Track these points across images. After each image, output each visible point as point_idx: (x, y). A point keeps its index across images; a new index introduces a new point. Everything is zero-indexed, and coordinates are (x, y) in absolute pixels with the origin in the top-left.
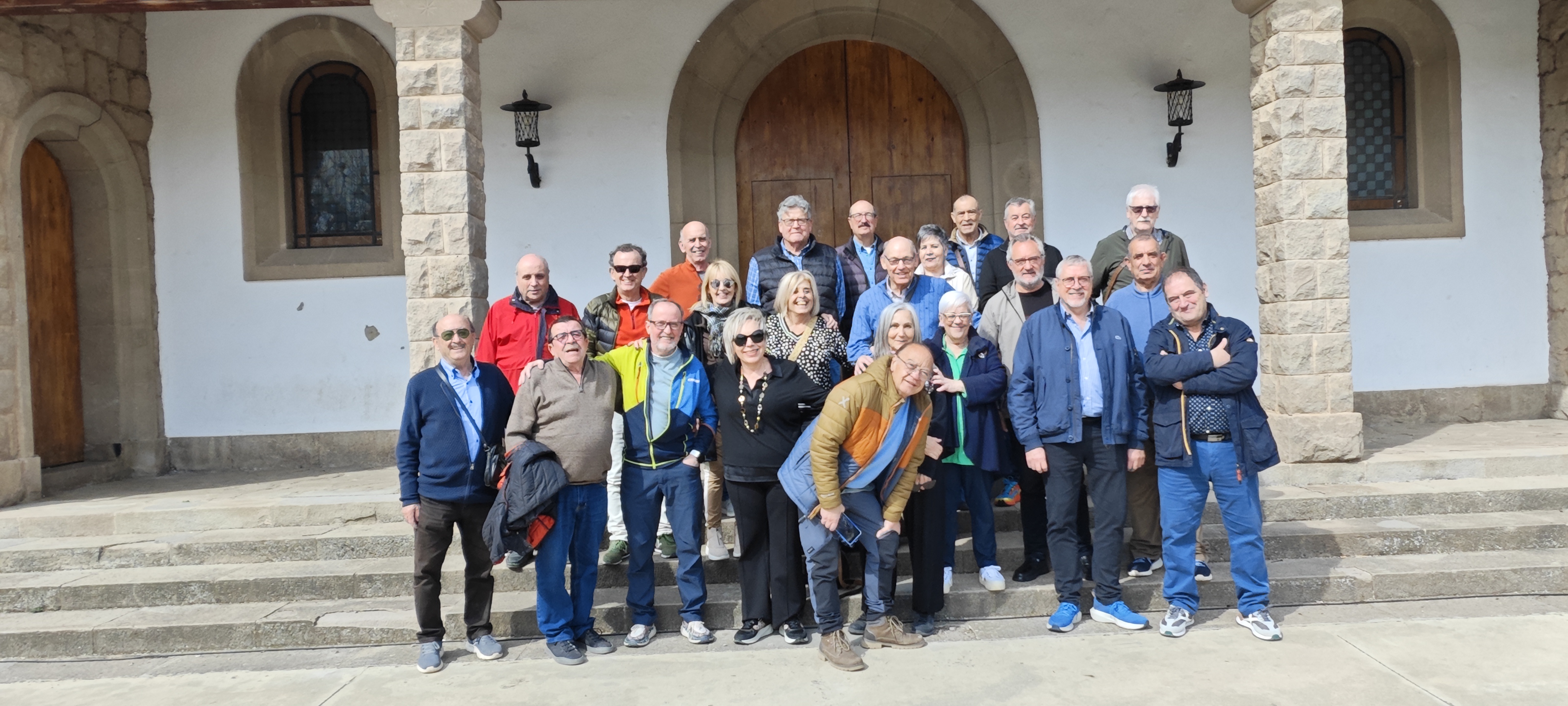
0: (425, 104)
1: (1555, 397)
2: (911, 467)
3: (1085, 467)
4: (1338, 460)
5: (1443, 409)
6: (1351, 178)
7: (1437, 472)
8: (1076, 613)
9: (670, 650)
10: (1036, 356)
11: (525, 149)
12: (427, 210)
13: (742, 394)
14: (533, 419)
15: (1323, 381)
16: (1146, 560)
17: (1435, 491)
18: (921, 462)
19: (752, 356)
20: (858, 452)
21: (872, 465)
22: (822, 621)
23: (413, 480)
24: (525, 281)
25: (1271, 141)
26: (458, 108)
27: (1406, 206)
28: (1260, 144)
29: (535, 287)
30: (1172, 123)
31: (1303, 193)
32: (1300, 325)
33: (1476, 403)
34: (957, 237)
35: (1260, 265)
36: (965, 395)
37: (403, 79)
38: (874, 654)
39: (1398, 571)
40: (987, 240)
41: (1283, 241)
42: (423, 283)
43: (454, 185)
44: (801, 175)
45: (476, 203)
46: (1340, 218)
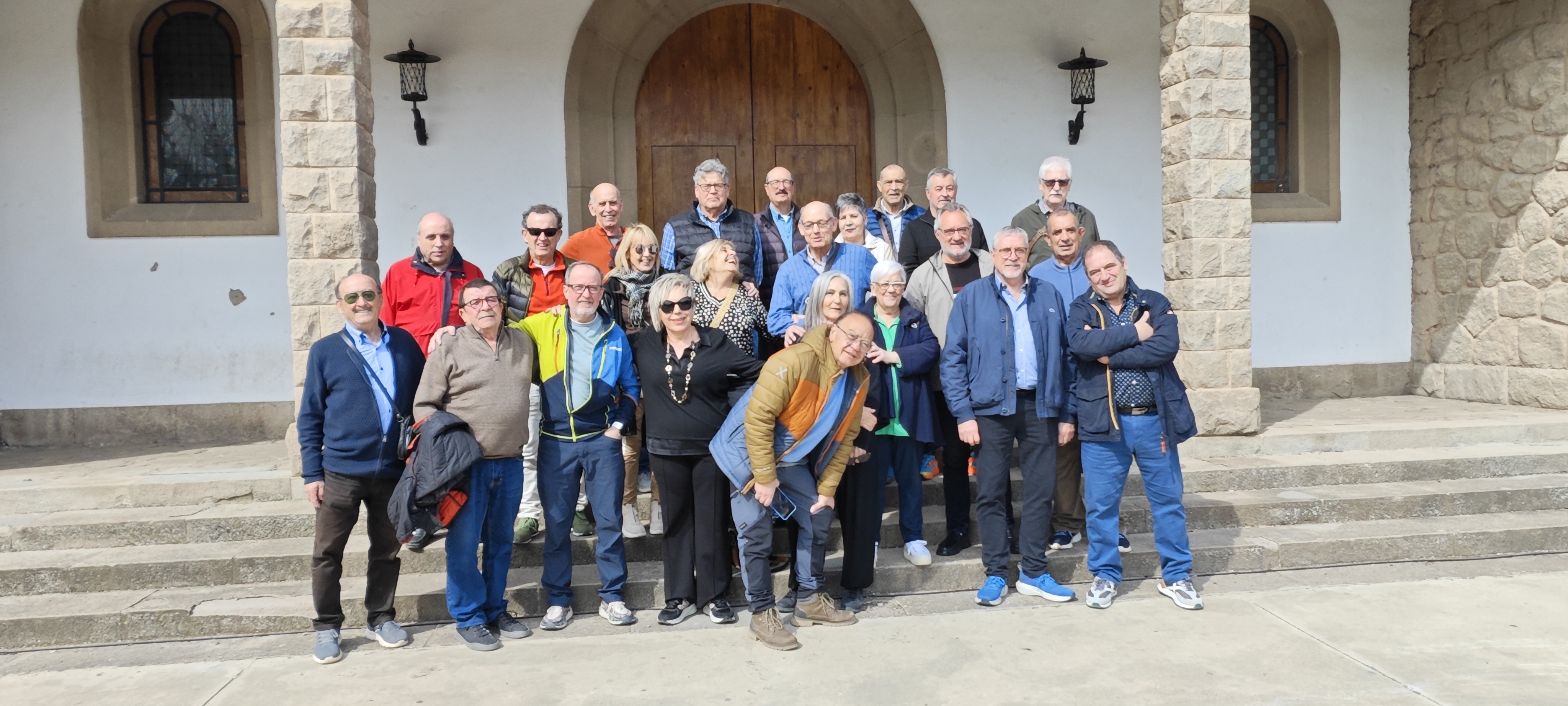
0: (309, 46)
1: (1416, 374)
2: (847, 440)
3: (1016, 441)
4: (1238, 434)
5: (1318, 385)
6: (1254, 161)
7: (1327, 445)
8: (1003, 586)
9: (590, 632)
10: (970, 327)
11: (412, 103)
12: (311, 163)
13: (669, 364)
14: (444, 389)
15: (1225, 357)
16: (1067, 533)
17: (1328, 463)
18: (856, 435)
19: (679, 324)
20: (794, 425)
21: (807, 439)
22: (754, 599)
23: (316, 454)
24: (428, 241)
25: (1180, 120)
26: (346, 53)
27: (1287, 190)
28: (1169, 123)
29: (439, 248)
30: (1075, 101)
31: (1209, 172)
32: (1205, 302)
33: (1347, 379)
34: (881, 206)
35: (1165, 242)
36: (900, 366)
37: (283, 18)
38: (805, 631)
39: (1301, 540)
40: (911, 211)
41: (1191, 219)
42: (306, 242)
43: (342, 136)
44: (704, 142)
45: (366, 158)
46: (1243, 198)
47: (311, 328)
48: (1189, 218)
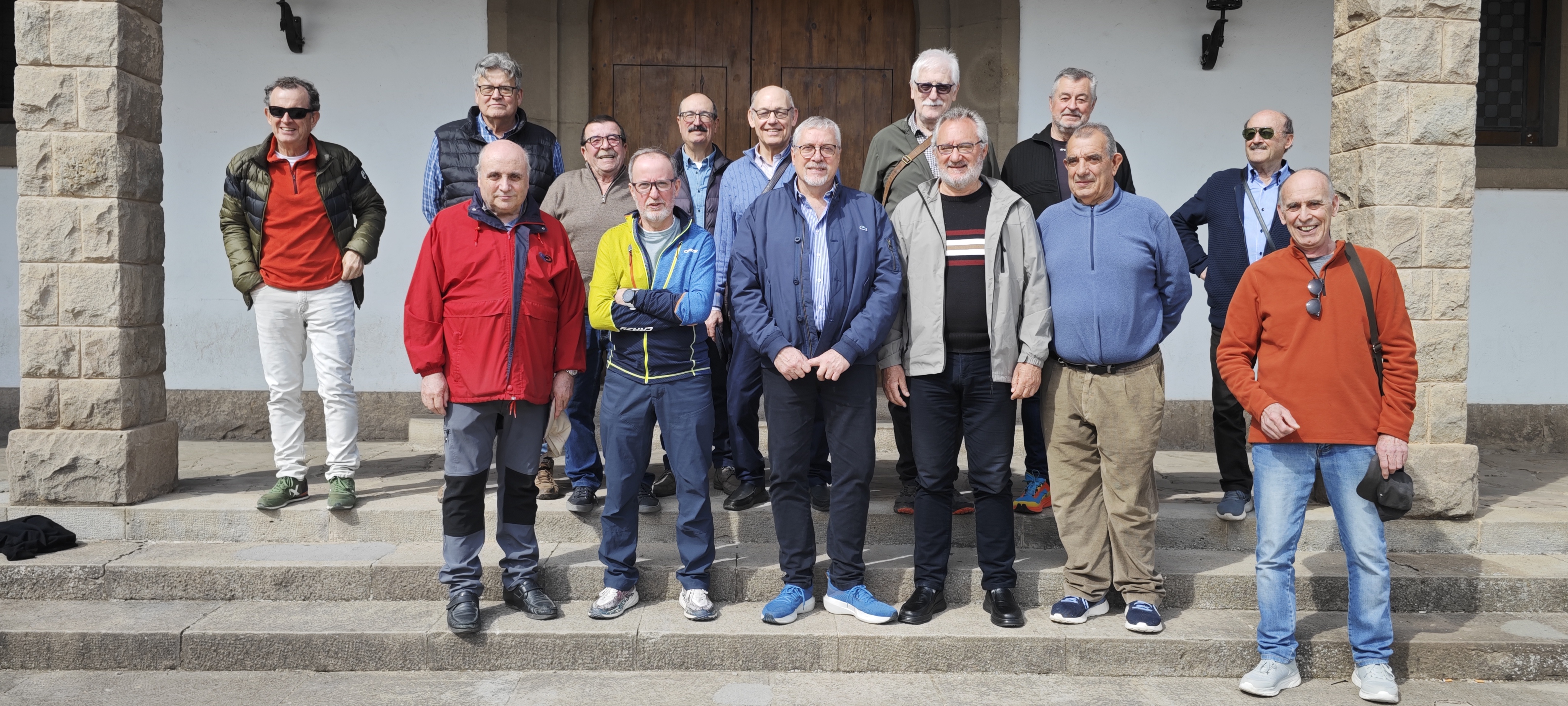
4: (1439, 516)
12: (54, 59)
25: (1363, 22)
27: (1539, 142)
28: (1345, 28)
30: (1212, 6)
31: (1407, 103)
41: (1373, 175)
42: (41, 172)
43: (97, 22)
44: (683, 60)
45: (139, 56)
46: (1463, 145)
47: (45, 294)
48: (1371, 175)
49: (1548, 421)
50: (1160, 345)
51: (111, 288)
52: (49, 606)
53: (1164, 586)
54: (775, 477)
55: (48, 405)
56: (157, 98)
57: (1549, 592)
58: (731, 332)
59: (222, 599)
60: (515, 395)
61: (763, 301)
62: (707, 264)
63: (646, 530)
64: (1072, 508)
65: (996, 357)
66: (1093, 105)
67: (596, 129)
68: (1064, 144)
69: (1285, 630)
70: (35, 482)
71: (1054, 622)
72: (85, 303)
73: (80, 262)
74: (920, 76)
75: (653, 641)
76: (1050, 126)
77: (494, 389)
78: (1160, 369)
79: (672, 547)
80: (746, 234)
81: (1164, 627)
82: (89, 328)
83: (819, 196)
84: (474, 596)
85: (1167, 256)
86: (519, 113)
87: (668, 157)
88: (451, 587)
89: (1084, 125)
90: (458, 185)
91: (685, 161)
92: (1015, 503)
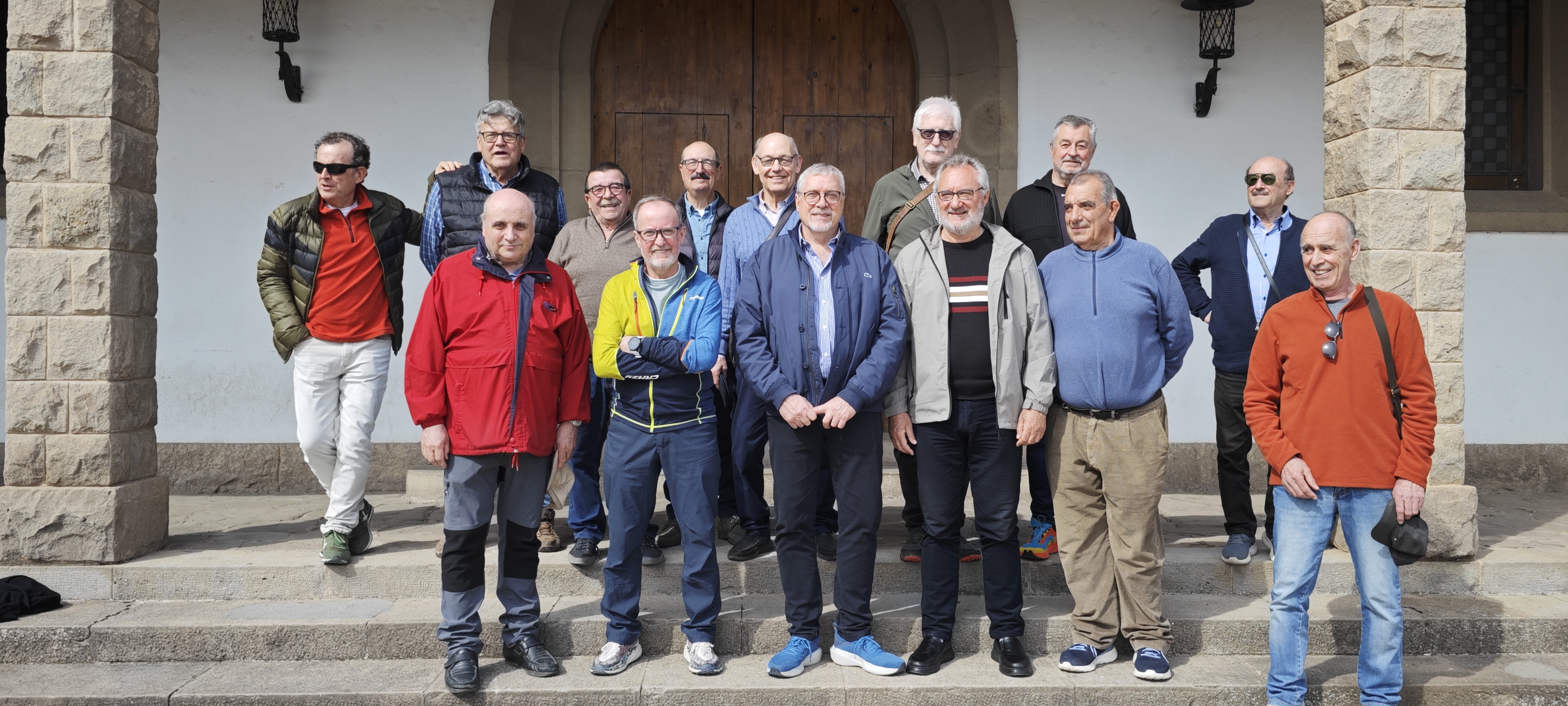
4: (1442, 560)
11: (276, 44)
12: (46, 110)
25: (1353, 70)
27: (1524, 186)
28: (1336, 76)
30: (1204, 54)
31: (1398, 149)
41: (1367, 220)
42: (31, 224)
43: (91, 73)
44: (685, 108)
45: (134, 106)
46: (1453, 190)
47: (32, 348)
48: (1365, 219)
49: (1543, 461)
50: (1163, 390)
51: (101, 341)
52: (31, 671)
53: (1172, 632)
54: (781, 527)
55: (34, 462)
56: (152, 148)
57: (1551, 632)
58: (736, 380)
59: (213, 660)
60: (517, 448)
61: (768, 348)
62: (713, 311)
63: (649, 582)
64: (1079, 554)
65: (1001, 404)
66: (1093, 151)
67: (600, 178)
68: (1064, 190)
69: (1292, 674)
70: (19, 541)
71: (1063, 670)
72: (74, 357)
73: (70, 314)
74: (923, 123)
75: (657, 696)
76: (1051, 172)
77: (496, 441)
78: (1164, 414)
79: (677, 599)
80: (751, 281)
81: (1173, 674)
82: (77, 382)
83: (823, 242)
84: (473, 654)
85: (1168, 301)
86: (523, 161)
87: (674, 205)
88: (449, 645)
89: (1084, 172)
90: (461, 233)
91: (688, 208)
92: (1022, 549)
